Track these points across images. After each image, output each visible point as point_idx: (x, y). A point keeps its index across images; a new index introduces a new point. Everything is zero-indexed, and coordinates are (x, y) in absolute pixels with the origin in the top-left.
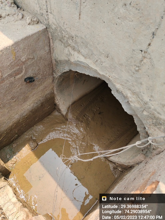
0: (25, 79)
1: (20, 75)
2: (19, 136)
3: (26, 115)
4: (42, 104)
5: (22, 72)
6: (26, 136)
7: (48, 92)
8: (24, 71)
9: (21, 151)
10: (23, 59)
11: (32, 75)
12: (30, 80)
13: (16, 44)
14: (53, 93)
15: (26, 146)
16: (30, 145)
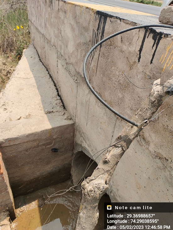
0: (52, 149)
1: (50, 146)
2: (34, 191)
3: (45, 175)
4: (60, 171)
5: (52, 144)
6: (40, 193)
7: (66, 162)
8: (53, 144)
9: (31, 204)
10: (54, 137)
11: (57, 148)
12: (55, 150)
13: (53, 129)
14: (71, 165)
15: (36, 201)
16: (39, 201)
